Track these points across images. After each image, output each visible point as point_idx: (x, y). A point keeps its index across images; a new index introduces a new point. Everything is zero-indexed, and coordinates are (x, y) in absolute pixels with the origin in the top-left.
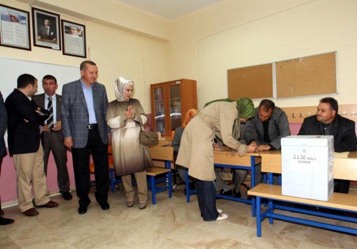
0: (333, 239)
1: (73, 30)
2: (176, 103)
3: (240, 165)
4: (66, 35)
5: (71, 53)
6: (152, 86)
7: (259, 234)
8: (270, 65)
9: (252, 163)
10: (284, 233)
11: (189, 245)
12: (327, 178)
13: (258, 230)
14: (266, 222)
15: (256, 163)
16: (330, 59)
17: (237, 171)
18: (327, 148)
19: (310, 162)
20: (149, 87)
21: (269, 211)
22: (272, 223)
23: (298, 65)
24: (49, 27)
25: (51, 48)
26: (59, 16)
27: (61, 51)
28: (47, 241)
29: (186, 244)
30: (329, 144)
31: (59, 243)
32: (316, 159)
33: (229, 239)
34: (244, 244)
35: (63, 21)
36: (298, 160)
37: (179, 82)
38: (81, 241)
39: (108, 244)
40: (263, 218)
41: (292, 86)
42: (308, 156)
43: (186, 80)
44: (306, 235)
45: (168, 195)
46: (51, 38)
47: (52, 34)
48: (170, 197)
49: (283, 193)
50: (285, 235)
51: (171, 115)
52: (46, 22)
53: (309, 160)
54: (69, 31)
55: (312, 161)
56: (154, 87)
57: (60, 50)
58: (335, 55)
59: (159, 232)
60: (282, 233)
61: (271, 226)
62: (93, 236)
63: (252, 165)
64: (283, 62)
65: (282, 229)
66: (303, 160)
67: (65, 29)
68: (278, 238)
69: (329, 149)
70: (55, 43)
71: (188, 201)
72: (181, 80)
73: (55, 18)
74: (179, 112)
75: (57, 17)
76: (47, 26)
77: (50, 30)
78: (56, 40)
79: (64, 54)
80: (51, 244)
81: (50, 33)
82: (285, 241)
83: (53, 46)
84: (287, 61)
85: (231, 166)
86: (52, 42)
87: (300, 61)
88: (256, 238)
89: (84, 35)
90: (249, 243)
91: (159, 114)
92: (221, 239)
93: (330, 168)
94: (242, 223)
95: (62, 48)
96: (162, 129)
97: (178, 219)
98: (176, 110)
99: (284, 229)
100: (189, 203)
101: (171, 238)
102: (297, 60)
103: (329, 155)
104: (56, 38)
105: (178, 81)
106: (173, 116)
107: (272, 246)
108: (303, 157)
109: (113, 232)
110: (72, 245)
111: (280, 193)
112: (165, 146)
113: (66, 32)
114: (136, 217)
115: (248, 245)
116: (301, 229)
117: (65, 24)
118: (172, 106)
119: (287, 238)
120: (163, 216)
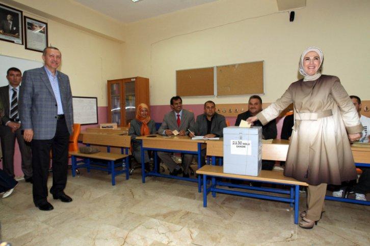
0: (261, 206)
1: (36, 26)
2: (130, 98)
3: (188, 150)
4: (28, 31)
5: (34, 47)
6: (108, 81)
7: (205, 205)
8: (212, 69)
9: (198, 148)
10: (224, 203)
11: (149, 216)
12: (257, 159)
13: (204, 203)
14: (210, 195)
15: (202, 149)
16: (259, 66)
17: (186, 155)
18: (258, 136)
19: (244, 147)
20: (106, 82)
21: (213, 187)
22: (214, 196)
23: (235, 70)
24: (11, 22)
25: (13, 42)
26: (22, 12)
27: (24, 46)
28: (17, 221)
29: (147, 216)
30: (259, 133)
31: (29, 222)
32: (249, 144)
33: (181, 210)
34: (194, 213)
35: (25, 17)
36: (236, 145)
37: (135, 80)
38: (51, 219)
39: (76, 219)
40: (208, 192)
41: (230, 87)
42: (244, 142)
43: (140, 78)
44: (241, 204)
45: (125, 178)
46: (14, 33)
47: (15, 28)
48: (127, 179)
49: (224, 172)
50: (226, 205)
51: (126, 108)
52: (9, 17)
53: (244, 145)
54: (31, 27)
55: (246, 146)
56: (110, 83)
57: (23, 44)
58: (263, 64)
59: (121, 207)
60: (223, 203)
61: (214, 198)
62: (61, 213)
63: (199, 150)
64: (223, 67)
65: (223, 199)
66: (240, 145)
67: (28, 25)
68: (220, 207)
69: (259, 136)
70: (18, 37)
71: (144, 182)
72: (136, 78)
73: (18, 14)
74: (133, 106)
75: (20, 13)
76: (9, 21)
77: (12, 25)
78: (19, 35)
79: (26, 48)
80: (22, 223)
81: (12, 28)
82: (226, 209)
83: (16, 40)
84: (226, 66)
85: (181, 151)
86: (14, 37)
87: (236, 67)
88: (203, 208)
89: (46, 32)
90: (198, 212)
91: (115, 107)
92: (175, 210)
93: (260, 151)
94: (191, 198)
95: (25, 43)
96: (117, 120)
97: (137, 197)
98: (131, 104)
99: (224, 201)
100: (144, 184)
101: (133, 212)
102: (234, 66)
103: (259, 141)
104: (19, 32)
105: (133, 78)
106: (128, 109)
107: (216, 213)
108: (240, 143)
109: (79, 209)
110: (42, 222)
111: (222, 171)
112: (122, 135)
113: (29, 28)
114: (99, 196)
115: (197, 214)
116: (237, 200)
117: (28, 20)
118: (128, 100)
119: (226, 207)
120: (123, 195)
